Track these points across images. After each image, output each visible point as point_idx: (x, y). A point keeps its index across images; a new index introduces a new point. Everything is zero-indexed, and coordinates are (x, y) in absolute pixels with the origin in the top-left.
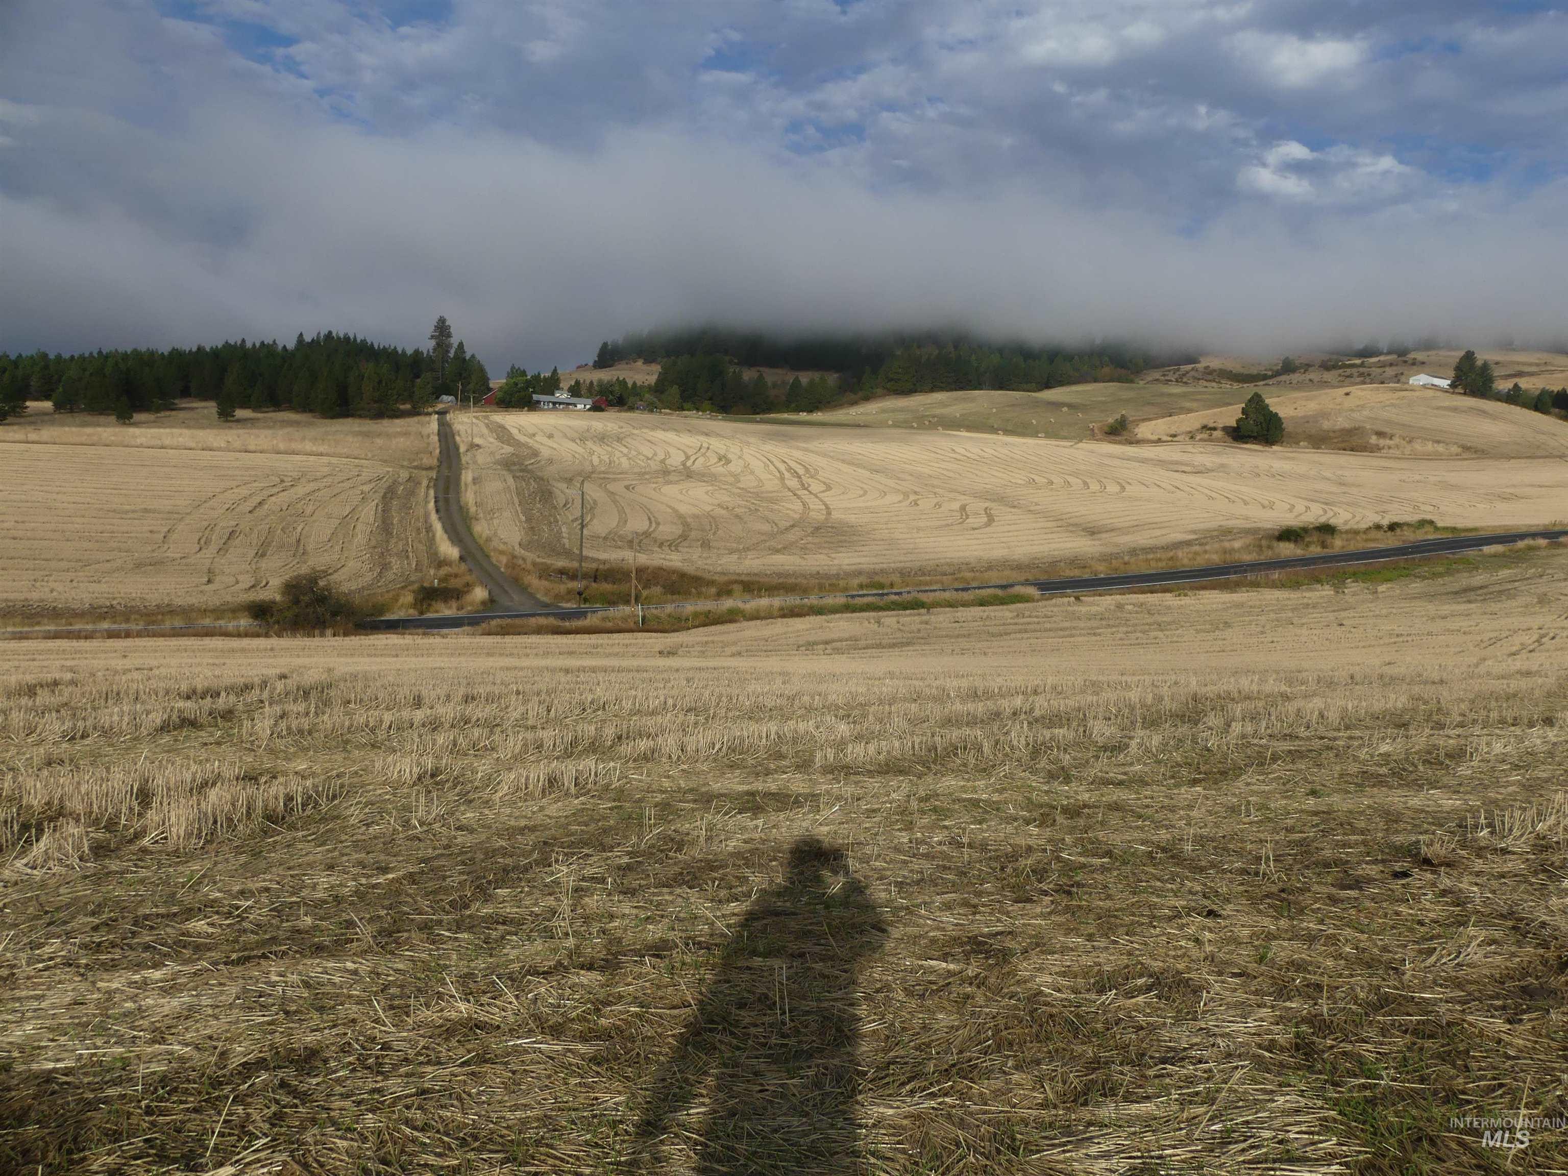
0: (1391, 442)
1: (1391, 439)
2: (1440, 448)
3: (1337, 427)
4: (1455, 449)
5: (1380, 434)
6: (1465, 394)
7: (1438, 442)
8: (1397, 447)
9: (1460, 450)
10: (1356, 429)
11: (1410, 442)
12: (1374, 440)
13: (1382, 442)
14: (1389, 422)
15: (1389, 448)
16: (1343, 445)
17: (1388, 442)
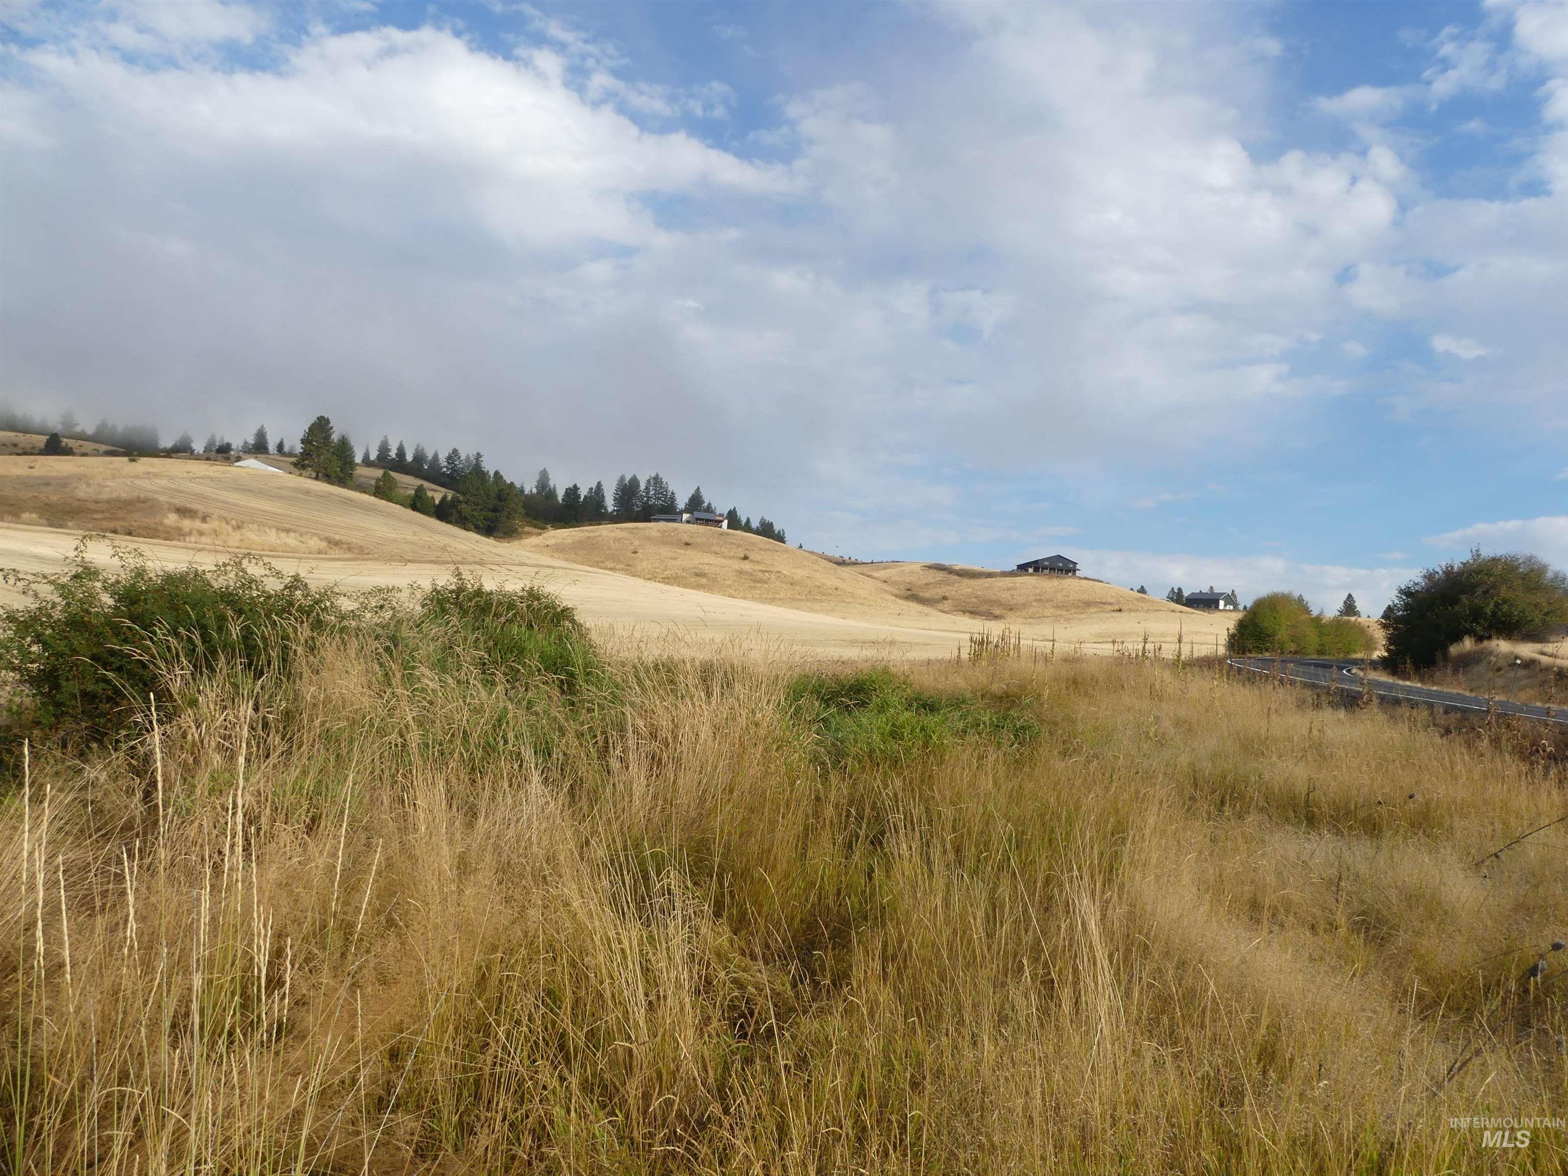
0: (204, 526)
1: (204, 519)
2: (291, 540)
3: (104, 496)
4: (315, 543)
5: (184, 512)
6: (317, 478)
7: (288, 531)
8: (215, 532)
9: (324, 544)
10: (139, 500)
11: (238, 527)
12: (172, 519)
13: (187, 524)
14: (202, 497)
15: (201, 533)
16: (112, 525)
17: (198, 524)
